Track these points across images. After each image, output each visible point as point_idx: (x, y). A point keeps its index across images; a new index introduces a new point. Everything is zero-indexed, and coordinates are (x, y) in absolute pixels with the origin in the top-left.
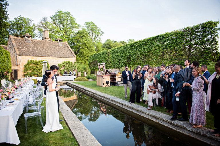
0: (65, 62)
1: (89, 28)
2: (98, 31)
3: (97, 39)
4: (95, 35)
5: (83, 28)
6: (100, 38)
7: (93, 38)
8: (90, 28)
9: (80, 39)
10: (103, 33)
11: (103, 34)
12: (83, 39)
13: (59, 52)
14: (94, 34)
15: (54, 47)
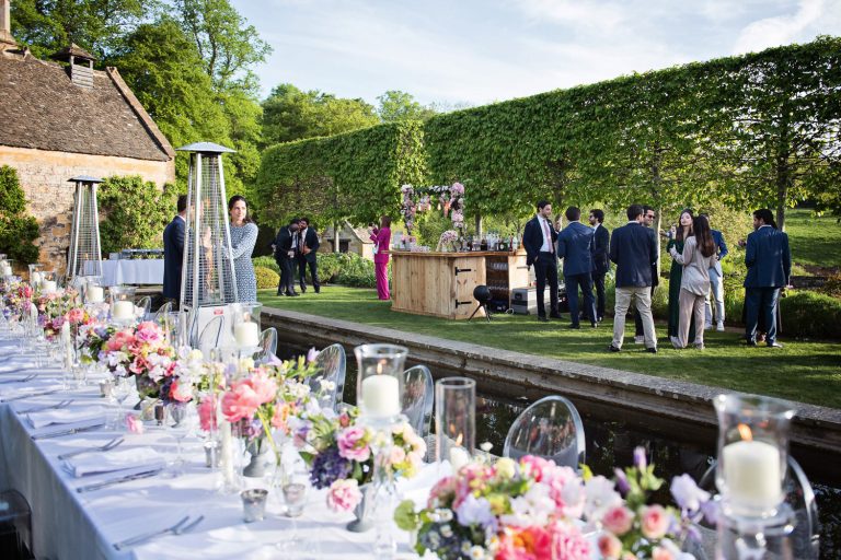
0: (113, 181)
1: (193, 16)
2: (242, 39)
3: (238, 75)
4: (224, 59)
5: (163, 17)
6: (250, 75)
7: (216, 69)
8: (200, 17)
9: (152, 68)
10: (267, 48)
11: (266, 56)
12: (169, 68)
13: (78, 123)
14: (220, 50)
15: (50, 91)
